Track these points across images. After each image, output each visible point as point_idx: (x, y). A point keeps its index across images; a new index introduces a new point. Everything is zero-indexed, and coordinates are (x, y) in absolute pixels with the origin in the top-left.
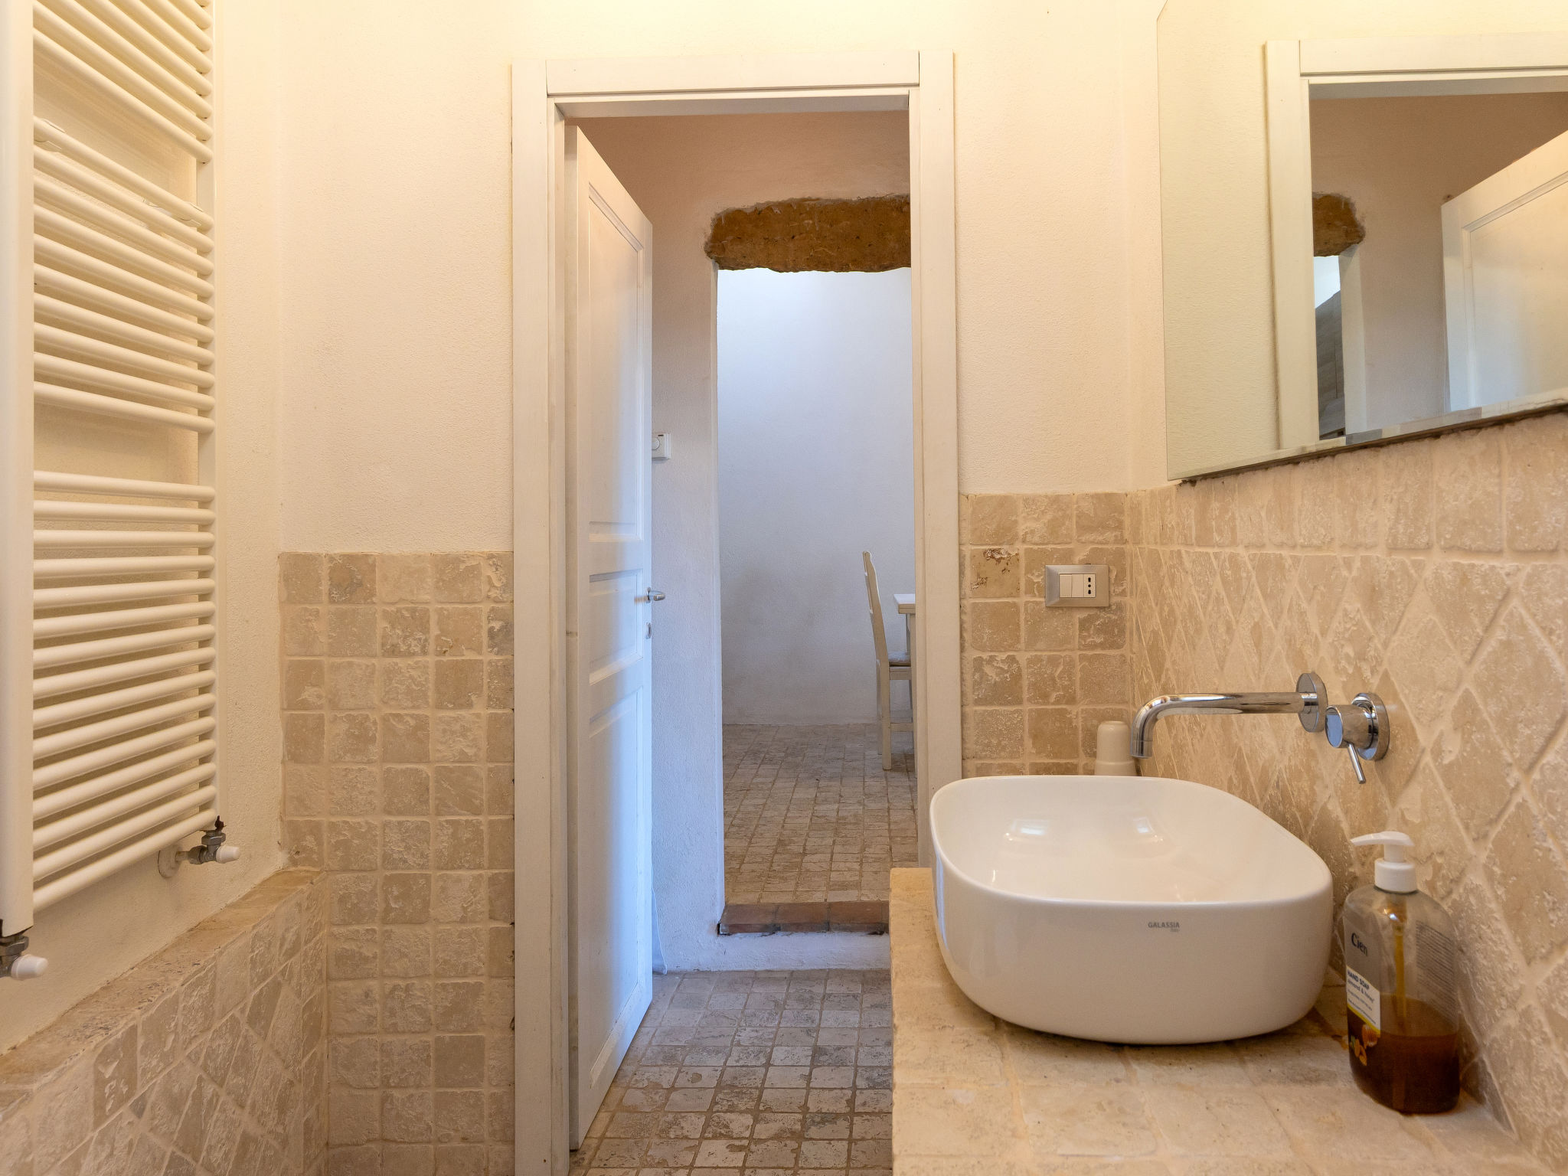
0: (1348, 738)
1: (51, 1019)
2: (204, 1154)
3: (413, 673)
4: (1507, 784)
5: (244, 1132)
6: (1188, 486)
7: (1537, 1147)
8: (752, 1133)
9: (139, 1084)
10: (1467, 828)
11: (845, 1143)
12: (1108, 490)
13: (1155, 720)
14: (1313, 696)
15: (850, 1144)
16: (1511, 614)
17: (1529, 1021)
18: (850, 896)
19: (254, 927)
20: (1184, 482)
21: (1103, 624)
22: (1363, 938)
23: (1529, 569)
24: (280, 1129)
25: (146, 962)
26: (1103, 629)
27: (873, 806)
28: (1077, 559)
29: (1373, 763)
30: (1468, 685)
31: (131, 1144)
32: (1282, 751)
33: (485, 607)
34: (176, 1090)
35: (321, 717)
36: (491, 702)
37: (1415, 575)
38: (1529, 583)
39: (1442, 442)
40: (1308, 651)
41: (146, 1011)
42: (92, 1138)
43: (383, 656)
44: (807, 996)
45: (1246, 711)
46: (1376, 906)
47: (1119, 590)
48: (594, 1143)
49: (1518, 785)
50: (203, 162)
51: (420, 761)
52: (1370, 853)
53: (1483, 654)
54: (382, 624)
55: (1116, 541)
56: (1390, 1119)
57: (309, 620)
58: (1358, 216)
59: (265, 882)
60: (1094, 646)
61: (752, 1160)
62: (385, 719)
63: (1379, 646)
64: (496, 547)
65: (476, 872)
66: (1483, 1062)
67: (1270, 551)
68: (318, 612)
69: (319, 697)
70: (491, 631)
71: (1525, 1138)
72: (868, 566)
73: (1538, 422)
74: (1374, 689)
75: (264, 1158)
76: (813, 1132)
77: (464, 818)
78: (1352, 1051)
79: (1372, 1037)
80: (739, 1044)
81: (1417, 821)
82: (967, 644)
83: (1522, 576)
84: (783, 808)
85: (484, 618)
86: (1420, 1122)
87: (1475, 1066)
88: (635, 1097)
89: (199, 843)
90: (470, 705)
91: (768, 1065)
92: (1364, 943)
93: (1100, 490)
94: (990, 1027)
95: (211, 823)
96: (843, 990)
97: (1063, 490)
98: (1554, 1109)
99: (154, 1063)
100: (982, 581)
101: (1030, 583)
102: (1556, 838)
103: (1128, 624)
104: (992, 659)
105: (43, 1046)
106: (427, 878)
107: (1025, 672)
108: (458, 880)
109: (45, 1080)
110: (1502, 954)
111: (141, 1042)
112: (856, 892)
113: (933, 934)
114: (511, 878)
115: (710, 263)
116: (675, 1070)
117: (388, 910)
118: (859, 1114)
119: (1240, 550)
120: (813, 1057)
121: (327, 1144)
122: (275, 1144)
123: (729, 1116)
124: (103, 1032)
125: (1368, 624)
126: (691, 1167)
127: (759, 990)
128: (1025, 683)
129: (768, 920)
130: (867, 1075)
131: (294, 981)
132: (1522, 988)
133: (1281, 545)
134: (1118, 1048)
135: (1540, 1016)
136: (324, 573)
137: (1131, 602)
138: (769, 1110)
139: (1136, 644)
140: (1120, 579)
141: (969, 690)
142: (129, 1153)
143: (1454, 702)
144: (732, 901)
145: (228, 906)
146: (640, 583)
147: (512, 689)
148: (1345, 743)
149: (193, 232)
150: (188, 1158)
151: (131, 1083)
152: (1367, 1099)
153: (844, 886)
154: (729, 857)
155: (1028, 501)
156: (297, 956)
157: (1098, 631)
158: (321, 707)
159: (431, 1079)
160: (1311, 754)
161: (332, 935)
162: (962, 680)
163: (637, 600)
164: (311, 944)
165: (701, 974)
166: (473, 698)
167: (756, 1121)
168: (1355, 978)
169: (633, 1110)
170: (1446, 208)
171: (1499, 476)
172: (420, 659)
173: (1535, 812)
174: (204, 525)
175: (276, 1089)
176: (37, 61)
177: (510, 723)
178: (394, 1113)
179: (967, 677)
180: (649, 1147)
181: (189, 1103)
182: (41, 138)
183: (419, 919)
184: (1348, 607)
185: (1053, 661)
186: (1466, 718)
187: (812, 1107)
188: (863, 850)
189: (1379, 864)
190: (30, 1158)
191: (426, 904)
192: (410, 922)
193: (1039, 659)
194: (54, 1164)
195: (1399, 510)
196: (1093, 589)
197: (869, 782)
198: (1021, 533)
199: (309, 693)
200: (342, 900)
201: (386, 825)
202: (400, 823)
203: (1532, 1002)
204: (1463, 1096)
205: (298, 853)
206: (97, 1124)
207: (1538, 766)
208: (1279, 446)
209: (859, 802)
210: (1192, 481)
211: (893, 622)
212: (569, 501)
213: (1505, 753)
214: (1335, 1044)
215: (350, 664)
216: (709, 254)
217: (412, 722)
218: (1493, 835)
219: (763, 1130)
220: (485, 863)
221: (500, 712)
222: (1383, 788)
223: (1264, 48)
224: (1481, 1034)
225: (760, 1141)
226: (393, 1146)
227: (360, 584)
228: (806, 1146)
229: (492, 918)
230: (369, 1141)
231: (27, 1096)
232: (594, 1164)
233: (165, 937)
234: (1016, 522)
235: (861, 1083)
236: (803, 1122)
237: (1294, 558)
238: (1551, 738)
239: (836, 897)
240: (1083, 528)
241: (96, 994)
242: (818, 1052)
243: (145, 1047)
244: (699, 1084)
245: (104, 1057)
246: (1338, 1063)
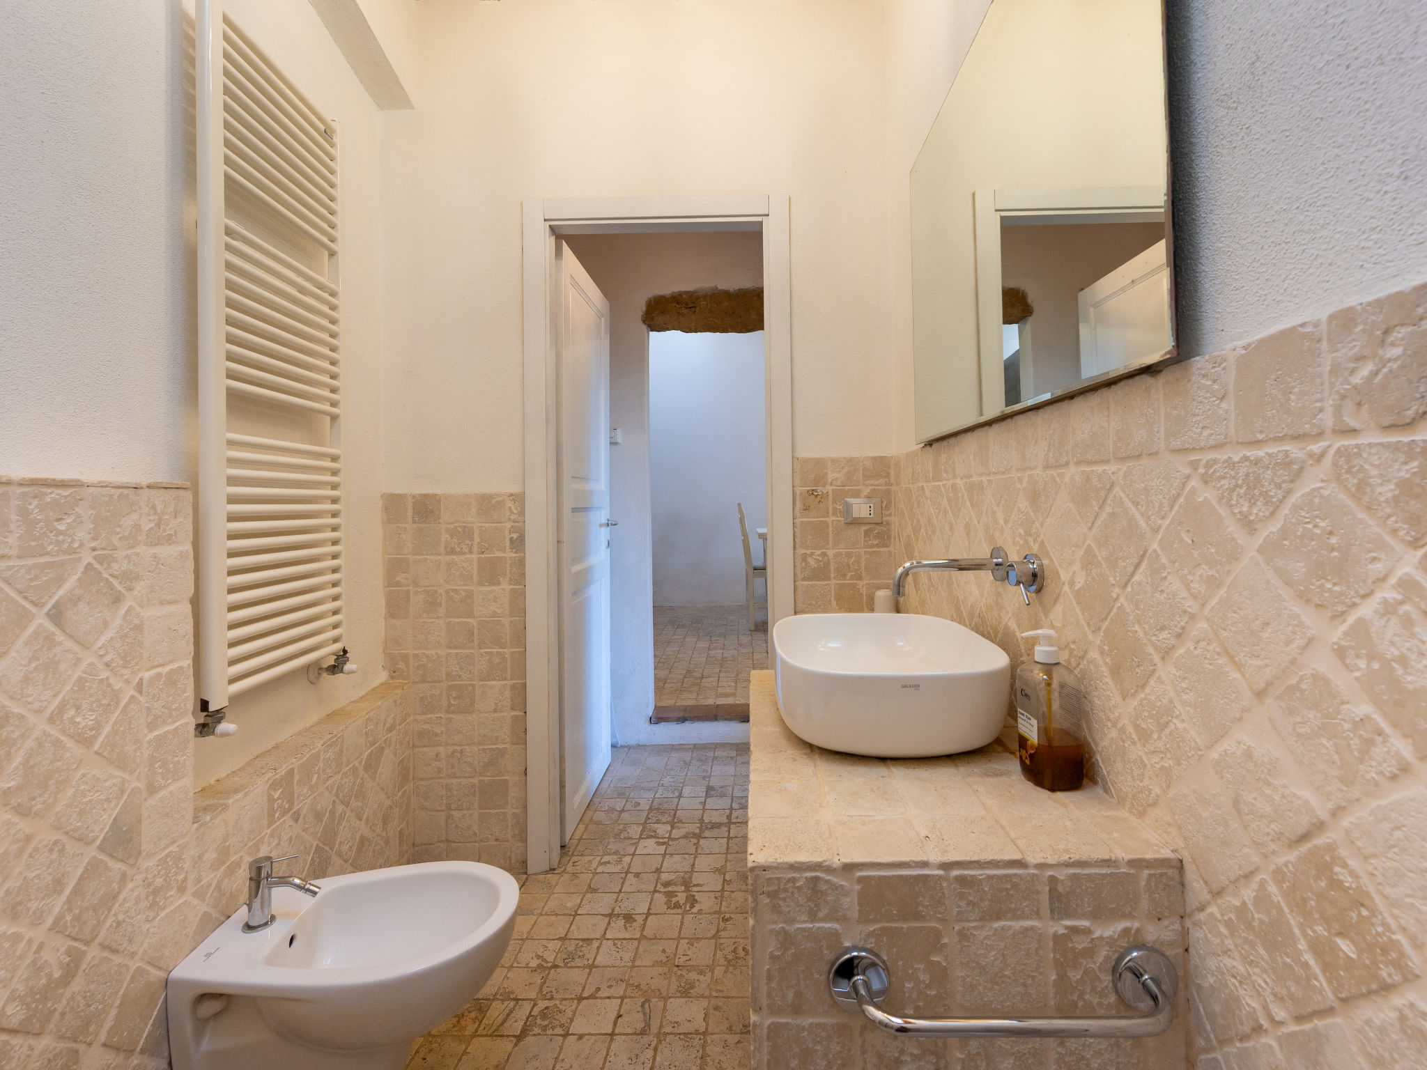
0: (1020, 580)
1: (241, 765)
2: (337, 846)
3: (464, 565)
4: (1112, 597)
5: (362, 835)
6: (928, 448)
7: (1128, 805)
8: (670, 835)
9: (296, 803)
10: (1089, 625)
11: (726, 840)
12: (881, 455)
13: (907, 574)
14: (1000, 560)
15: (728, 840)
16: (1115, 496)
17: (1124, 733)
18: (729, 701)
19: (367, 713)
20: (926, 445)
21: (877, 533)
22: (1028, 692)
23: (1125, 468)
24: (384, 834)
25: (300, 733)
26: (877, 536)
27: (744, 651)
28: (863, 494)
29: (1034, 595)
30: (1089, 542)
31: (291, 838)
32: (982, 595)
33: (508, 525)
34: (319, 807)
35: (408, 591)
36: (511, 581)
37: (1059, 481)
38: (1125, 477)
39: (1076, 400)
40: (997, 534)
41: (300, 759)
42: (266, 834)
43: (446, 554)
44: (704, 758)
45: (961, 569)
46: (1036, 672)
47: (887, 513)
48: (575, 842)
49: (1118, 596)
50: (332, 254)
51: (468, 617)
52: (1032, 642)
53: (1099, 522)
54: (445, 536)
55: (886, 485)
56: (1043, 794)
57: (400, 534)
58: (1029, 300)
59: (374, 689)
60: (872, 546)
61: (670, 850)
62: (447, 592)
63: (1038, 526)
64: (514, 489)
65: (503, 682)
66: (1097, 760)
67: (975, 479)
68: (405, 529)
69: (407, 579)
70: (511, 539)
71: (1121, 802)
72: (741, 511)
73: (1131, 381)
74: (1035, 551)
75: (374, 851)
76: (707, 833)
77: (495, 650)
78: (1021, 757)
79: (1032, 748)
80: (663, 786)
81: (1060, 625)
82: (797, 546)
83: (1121, 473)
84: (690, 652)
85: (507, 531)
86: (1061, 796)
87: (1093, 764)
88: (600, 816)
89: (333, 663)
90: (499, 583)
91: (680, 797)
92: (1029, 694)
93: (876, 455)
94: (808, 751)
95: (340, 651)
96: (725, 754)
97: (854, 454)
98: (1138, 782)
99: (305, 790)
100: (806, 509)
101: (835, 510)
102: (1140, 624)
103: (893, 533)
104: (812, 554)
105: (236, 779)
106: (474, 686)
107: (832, 561)
108: (492, 687)
109: (236, 798)
110: (1109, 696)
111: (297, 777)
112: (733, 698)
113: (776, 704)
114: (524, 686)
115: (645, 327)
116: (624, 801)
117: (449, 705)
118: (734, 823)
119: (959, 481)
120: (707, 791)
121: (413, 844)
122: (381, 843)
123: (656, 825)
124: (273, 771)
125: (1032, 514)
126: (634, 854)
127: (675, 755)
128: (832, 568)
129: (681, 715)
130: (738, 801)
131: (392, 747)
132: (1120, 714)
133: (981, 475)
134: (883, 760)
135: (1131, 729)
136: (409, 504)
137: (894, 520)
138: (680, 821)
139: (897, 544)
140: (888, 507)
141: (798, 572)
142: (290, 844)
143: (1082, 553)
144: (659, 704)
145: (351, 702)
146: (603, 516)
147: (524, 574)
148: (1018, 583)
149: (326, 296)
150: (327, 848)
151: (291, 803)
152: (1030, 784)
153: (726, 695)
154: (657, 680)
155: (834, 461)
156: (394, 732)
157: (877, 537)
158: (408, 585)
159: (476, 804)
160: (999, 594)
161: (415, 720)
162: (795, 566)
163: (601, 525)
164: (403, 725)
165: (640, 747)
166: (501, 579)
167: (673, 828)
168: (1023, 714)
169: (599, 823)
170: (1081, 295)
171: (1108, 416)
172: (468, 556)
173: (1128, 611)
174: (335, 473)
175: (381, 810)
176: (227, 187)
177: (523, 594)
178: (454, 825)
179: (798, 565)
180: (608, 843)
181: (327, 815)
182: (229, 232)
183: (468, 711)
184: (1020, 505)
185: (849, 555)
186: (1089, 561)
187: (706, 820)
188: (737, 675)
189: (1037, 648)
190: (228, 843)
191: (473, 702)
192: (462, 712)
193: (840, 554)
194: (243, 848)
195: (1050, 445)
196: (872, 512)
197: (741, 637)
198: (830, 480)
199: (401, 577)
200: (422, 699)
201: (448, 655)
202: (457, 654)
203: (1126, 722)
204: (1085, 781)
205: (394, 672)
206: (269, 825)
207: (1131, 583)
208: (981, 414)
209: (735, 649)
210: (930, 443)
211: (756, 545)
212: (558, 463)
213: (1111, 579)
214: (1012, 756)
215: (426, 559)
216: (644, 322)
217: (463, 594)
218: (1104, 627)
219: (676, 833)
220: (509, 677)
221: (517, 587)
222: (1040, 609)
223: (974, 194)
224: (1096, 745)
225: (674, 839)
226: (454, 845)
227: (432, 511)
228: (702, 842)
229: (513, 709)
230: (439, 842)
231: (225, 807)
232: (575, 854)
233: (313, 717)
234: (827, 473)
235: (735, 806)
236: (700, 828)
237: (989, 481)
238: (1138, 566)
239: (720, 701)
240: (866, 477)
241: (269, 751)
242: (710, 789)
243: (299, 781)
244: (638, 808)
245: (274, 786)
246: (1014, 766)
